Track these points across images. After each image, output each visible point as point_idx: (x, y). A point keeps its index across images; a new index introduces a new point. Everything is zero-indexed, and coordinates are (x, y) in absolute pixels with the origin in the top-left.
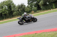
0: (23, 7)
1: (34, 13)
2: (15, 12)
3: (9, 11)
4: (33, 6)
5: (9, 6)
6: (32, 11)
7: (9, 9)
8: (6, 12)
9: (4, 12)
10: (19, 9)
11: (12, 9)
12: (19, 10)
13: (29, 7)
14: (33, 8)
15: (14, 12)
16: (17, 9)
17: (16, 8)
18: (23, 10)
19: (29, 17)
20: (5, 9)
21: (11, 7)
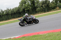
0: (47, 3)
1: (59, 9)
2: (39, 8)
3: (32, 7)
4: (58, 2)
5: (32, 1)
6: (56, 7)
7: (32, 5)
8: (29, 8)
9: (27, 8)
10: (43, 4)
11: (36, 5)
12: (43, 6)
13: (53, 3)
14: (58, 4)
15: (37, 8)
16: (41, 5)
17: (39, 4)
18: (47, 6)
19: (30, 18)
20: (28, 5)
21: (34, 2)
